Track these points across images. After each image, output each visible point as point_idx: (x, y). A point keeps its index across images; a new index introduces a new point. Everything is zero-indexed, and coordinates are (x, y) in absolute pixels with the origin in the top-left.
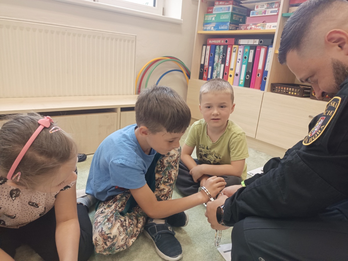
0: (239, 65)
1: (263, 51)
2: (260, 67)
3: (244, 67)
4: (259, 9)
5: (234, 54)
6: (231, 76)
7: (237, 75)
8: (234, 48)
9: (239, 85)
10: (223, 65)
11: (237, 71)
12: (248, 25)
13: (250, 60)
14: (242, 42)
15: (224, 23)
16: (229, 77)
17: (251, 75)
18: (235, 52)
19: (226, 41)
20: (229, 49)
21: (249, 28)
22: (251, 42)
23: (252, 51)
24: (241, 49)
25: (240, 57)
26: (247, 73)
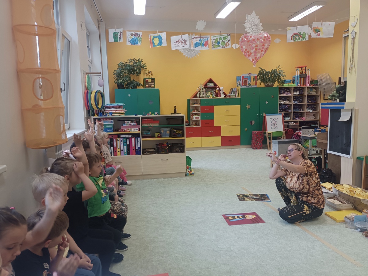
0: (122, 146)
1: (133, 139)
2: (133, 145)
3: (125, 147)
4: (127, 123)
5: (118, 142)
6: (119, 152)
7: (122, 151)
8: (118, 139)
9: (124, 155)
10: (112, 148)
11: (122, 149)
12: (123, 129)
13: (128, 143)
14: (122, 136)
15: (110, 128)
16: (118, 152)
17: (129, 149)
18: (119, 141)
19: (113, 137)
20: (115, 140)
21: (124, 130)
22: (127, 136)
23: (128, 140)
24: (122, 140)
25: (122, 143)
26: (127, 149)
